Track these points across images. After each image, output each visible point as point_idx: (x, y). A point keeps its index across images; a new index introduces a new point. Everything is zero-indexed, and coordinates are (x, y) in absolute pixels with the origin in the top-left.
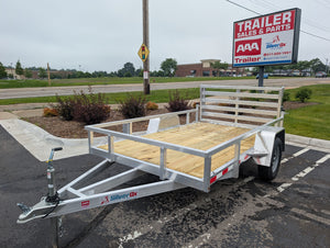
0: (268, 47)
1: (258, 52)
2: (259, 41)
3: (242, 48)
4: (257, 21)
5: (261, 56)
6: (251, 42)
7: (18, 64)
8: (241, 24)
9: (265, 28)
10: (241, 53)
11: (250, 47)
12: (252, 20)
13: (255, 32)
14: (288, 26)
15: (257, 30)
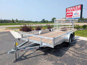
0: (74, 14)
1: (72, 16)
2: (72, 13)
3: (68, 15)
4: (72, 8)
5: (73, 17)
6: (70, 13)
7: (17, 19)
8: (68, 9)
9: (73, 10)
10: (68, 16)
11: (70, 15)
12: (71, 8)
13: (71, 11)
14: (79, 9)
15: (72, 10)
